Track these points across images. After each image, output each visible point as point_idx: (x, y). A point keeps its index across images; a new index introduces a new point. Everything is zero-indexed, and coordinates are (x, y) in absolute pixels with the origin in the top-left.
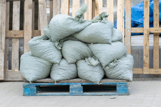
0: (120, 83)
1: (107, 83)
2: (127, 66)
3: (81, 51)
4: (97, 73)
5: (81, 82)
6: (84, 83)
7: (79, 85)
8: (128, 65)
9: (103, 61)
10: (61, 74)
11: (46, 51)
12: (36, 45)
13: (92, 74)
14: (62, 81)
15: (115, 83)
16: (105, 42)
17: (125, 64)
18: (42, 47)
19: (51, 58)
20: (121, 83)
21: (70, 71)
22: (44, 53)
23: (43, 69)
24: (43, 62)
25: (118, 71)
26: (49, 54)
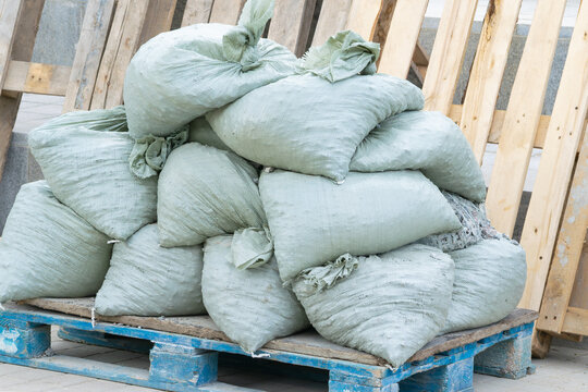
0: (342, 367)
1: (294, 358)
2: (393, 291)
3: (215, 197)
4: (257, 306)
5: (196, 333)
6: (205, 340)
7: (186, 347)
8: (403, 286)
9: (283, 255)
10: (125, 285)
11: (81, 180)
12: (47, 145)
13: (231, 305)
14: (125, 319)
15: (323, 363)
16: (310, 168)
17: (385, 281)
18: (71, 156)
19: (95, 213)
20: (348, 368)
21: (163, 280)
22: (74, 186)
23: (63, 255)
24: (69, 223)
25: (343, 308)
26: (91, 193)
